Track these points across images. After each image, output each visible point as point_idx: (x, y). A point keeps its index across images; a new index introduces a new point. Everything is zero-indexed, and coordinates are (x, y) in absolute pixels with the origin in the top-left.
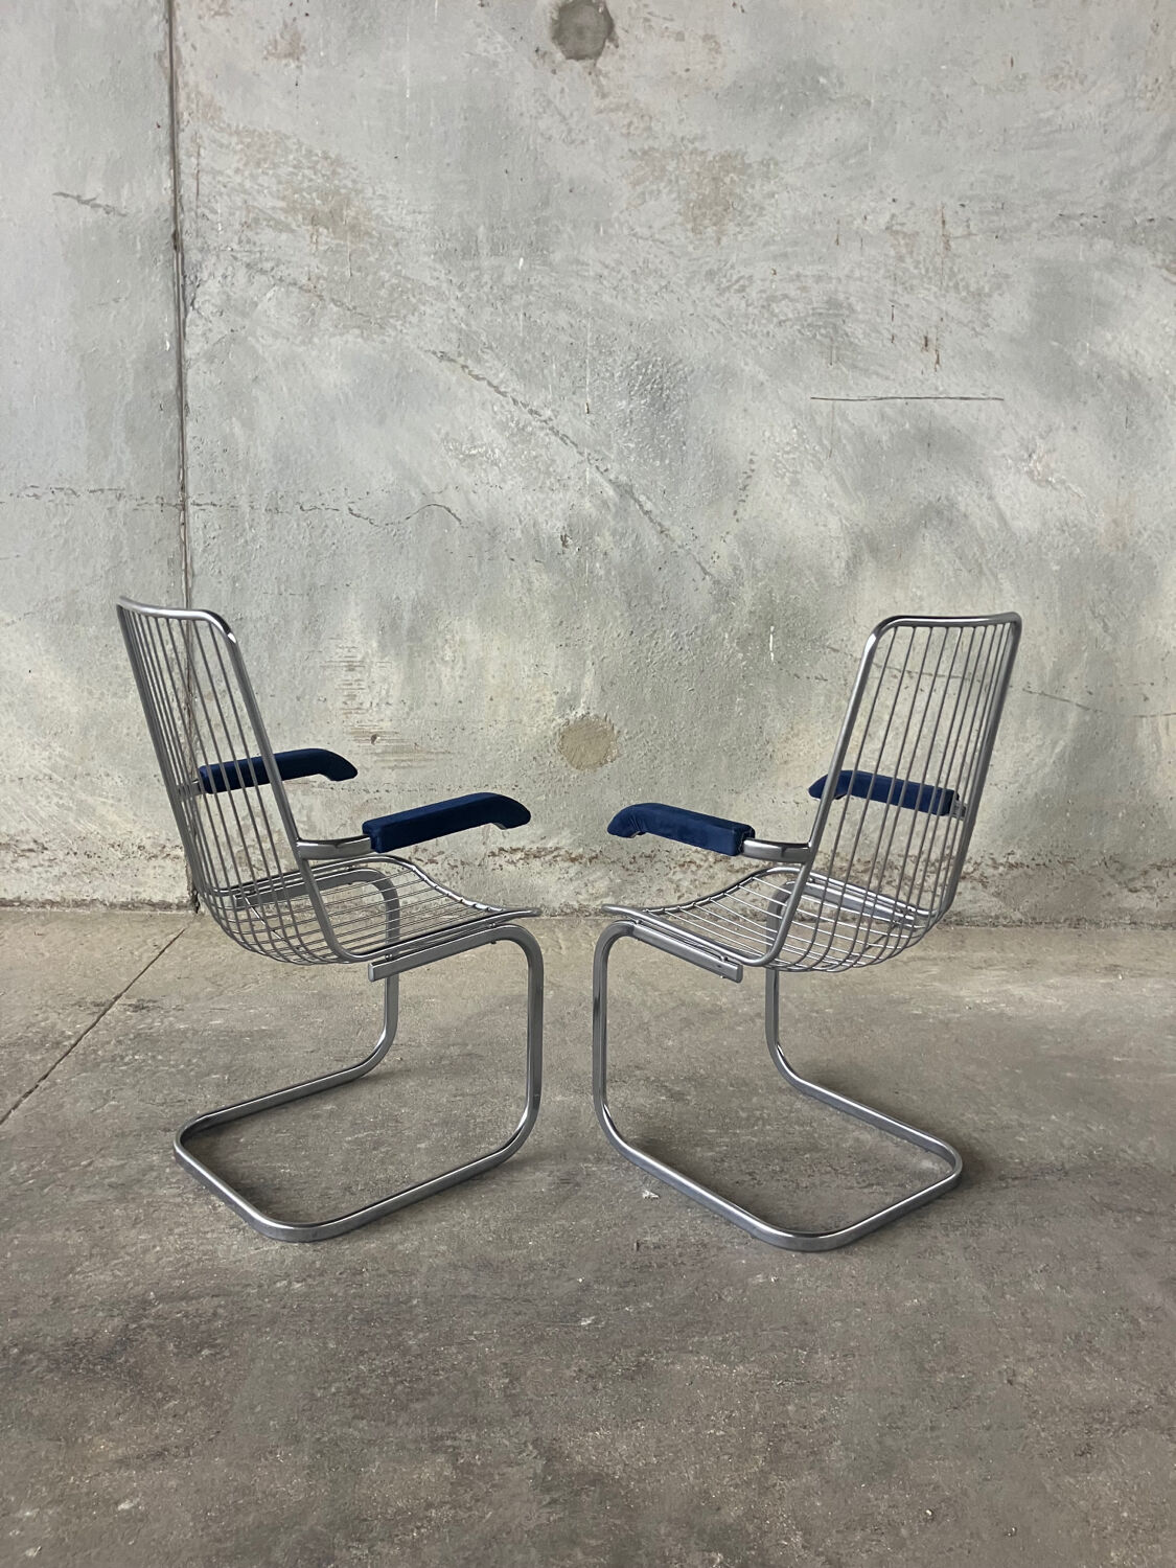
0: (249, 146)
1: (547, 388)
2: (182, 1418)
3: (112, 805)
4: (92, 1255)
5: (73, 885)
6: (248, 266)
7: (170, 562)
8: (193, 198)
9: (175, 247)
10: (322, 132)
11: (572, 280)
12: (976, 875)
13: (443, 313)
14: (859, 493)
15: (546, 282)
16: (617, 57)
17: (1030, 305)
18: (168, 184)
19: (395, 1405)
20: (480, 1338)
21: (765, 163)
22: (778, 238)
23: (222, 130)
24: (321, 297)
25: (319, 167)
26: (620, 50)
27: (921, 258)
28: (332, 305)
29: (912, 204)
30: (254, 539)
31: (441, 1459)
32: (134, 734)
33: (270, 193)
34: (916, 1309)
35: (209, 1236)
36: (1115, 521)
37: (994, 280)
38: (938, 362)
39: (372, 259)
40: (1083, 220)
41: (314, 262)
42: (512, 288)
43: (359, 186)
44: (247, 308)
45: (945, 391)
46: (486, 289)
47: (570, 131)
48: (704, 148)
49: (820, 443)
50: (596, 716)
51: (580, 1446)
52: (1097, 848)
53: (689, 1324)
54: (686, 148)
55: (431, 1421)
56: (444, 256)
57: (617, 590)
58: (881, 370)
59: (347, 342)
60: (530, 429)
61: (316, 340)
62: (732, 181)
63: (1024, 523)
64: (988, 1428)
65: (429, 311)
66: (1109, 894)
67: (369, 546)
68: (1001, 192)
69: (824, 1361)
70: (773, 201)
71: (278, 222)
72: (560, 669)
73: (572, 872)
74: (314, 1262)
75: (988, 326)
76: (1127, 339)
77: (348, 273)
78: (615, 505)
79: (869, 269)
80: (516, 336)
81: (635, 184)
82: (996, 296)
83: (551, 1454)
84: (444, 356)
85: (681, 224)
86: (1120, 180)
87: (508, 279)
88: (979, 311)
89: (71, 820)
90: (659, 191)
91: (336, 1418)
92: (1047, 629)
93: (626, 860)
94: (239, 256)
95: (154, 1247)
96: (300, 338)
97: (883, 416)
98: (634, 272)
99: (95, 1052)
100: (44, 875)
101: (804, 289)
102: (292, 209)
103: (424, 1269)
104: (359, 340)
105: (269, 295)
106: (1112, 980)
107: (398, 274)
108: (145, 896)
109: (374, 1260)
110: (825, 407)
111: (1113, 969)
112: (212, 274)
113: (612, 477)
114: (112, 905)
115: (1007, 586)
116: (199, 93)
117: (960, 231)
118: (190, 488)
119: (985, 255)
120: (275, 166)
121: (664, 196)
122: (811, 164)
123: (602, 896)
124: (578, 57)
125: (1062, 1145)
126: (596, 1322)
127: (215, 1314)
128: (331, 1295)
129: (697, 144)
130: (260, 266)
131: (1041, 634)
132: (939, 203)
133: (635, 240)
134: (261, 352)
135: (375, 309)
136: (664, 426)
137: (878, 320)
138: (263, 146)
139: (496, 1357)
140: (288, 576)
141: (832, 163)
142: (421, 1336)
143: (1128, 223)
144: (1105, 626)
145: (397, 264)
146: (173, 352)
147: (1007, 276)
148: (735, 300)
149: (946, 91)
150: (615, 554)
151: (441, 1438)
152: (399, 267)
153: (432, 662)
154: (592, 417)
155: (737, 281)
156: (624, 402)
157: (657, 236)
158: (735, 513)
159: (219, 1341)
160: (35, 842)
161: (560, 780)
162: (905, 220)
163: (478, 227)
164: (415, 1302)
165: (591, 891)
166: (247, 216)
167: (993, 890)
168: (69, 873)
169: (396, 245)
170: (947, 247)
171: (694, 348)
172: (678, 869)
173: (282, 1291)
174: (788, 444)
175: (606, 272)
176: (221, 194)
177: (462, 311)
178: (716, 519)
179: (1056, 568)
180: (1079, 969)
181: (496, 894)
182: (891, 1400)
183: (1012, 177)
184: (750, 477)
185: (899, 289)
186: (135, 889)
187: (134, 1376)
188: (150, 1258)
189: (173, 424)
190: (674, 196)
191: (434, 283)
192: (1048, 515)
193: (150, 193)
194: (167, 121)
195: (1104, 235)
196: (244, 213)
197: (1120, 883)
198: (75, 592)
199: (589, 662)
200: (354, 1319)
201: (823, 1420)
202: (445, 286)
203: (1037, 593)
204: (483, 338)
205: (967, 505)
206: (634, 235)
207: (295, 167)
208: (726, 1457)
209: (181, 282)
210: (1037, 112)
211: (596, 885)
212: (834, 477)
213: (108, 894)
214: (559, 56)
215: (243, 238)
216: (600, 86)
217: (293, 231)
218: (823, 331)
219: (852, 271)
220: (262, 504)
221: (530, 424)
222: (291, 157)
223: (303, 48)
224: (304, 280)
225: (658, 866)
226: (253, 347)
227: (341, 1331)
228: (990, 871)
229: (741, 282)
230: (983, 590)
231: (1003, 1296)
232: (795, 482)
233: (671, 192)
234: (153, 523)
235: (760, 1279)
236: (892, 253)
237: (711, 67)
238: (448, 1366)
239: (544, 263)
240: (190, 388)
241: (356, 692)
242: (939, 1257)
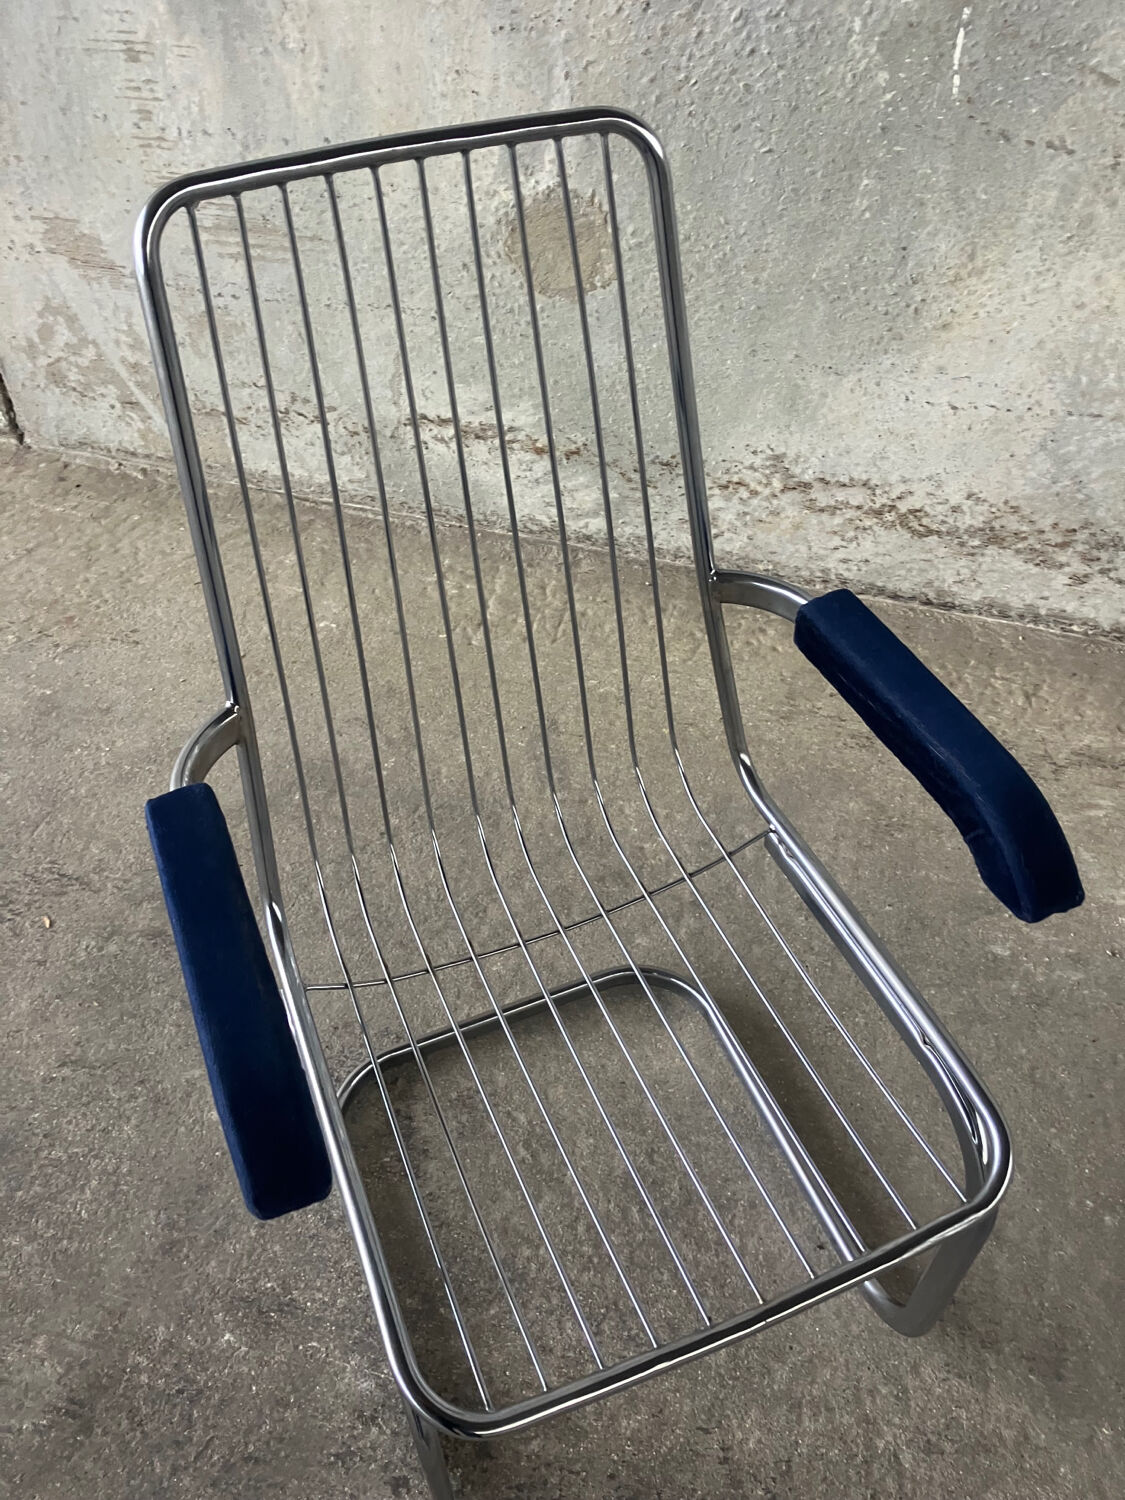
72: (503, 79)
123: (587, 515)
153: (266, 51)
161: (511, 311)
199: (559, 73)
211: (579, 495)
241: (150, 105)
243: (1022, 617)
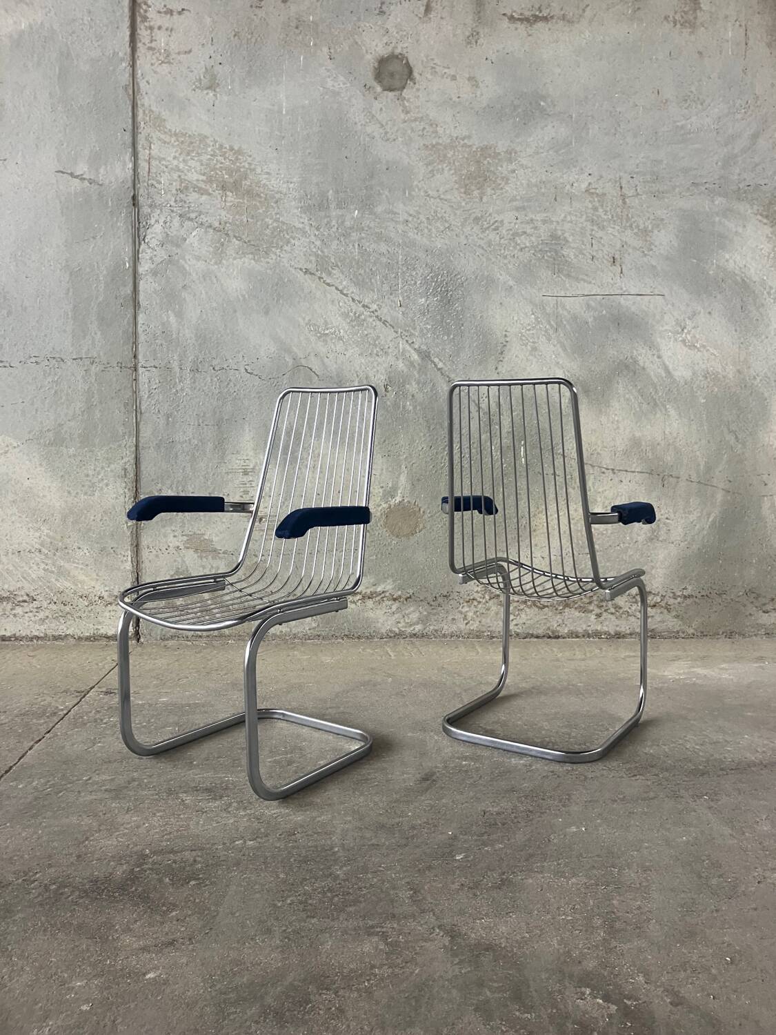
0: (182, 142)
1: (373, 291)
2: (183, 921)
3: (82, 569)
4: (100, 830)
5: (53, 625)
6: (180, 216)
7: (126, 405)
8: (146, 175)
9: (134, 205)
10: (230, 135)
11: (389, 224)
12: (663, 604)
13: (306, 244)
14: (576, 355)
15: (372, 225)
16: (414, 90)
17: (677, 237)
18: (130, 165)
19: (335, 909)
20: (387, 869)
21: (509, 152)
22: (518, 198)
23: (165, 133)
24: (227, 235)
25: (227, 155)
26: (417, 86)
27: (608, 209)
28: (235, 240)
29: (601, 177)
30: (182, 390)
31: (375, 939)
32: (98, 520)
33: (196, 171)
34: (688, 842)
35: (182, 816)
36: (739, 371)
37: (654, 222)
38: (622, 273)
39: (261, 211)
40: (707, 186)
41: (223, 213)
42: (351, 228)
43: (253, 167)
44: (179, 242)
45: (627, 290)
46: (334, 229)
47: (386, 133)
48: (470, 144)
49: (549, 323)
50: (409, 502)
51: (472, 928)
52: (741, 583)
53: (531, 856)
54: (459, 143)
55: (364, 917)
56: (307, 209)
57: (421, 419)
58: (586, 278)
59: (244, 263)
60: (363, 317)
61: (224, 262)
62: (488, 163)
63: (681, 373)
64: (756, 909)
65: (296, 243)
66: (750, 615)
67: (258, 393)
68: (655, 169)
69: (631, 875)
70: (514, 175)
71: (200, 189)
72: (384, 471)
73: (394, 608)
74: (260, 829)
75: (652, 250)
76: (739, 258)
77: (245, 220)
78: (419, 365)
79: (576, 215)
80: (353, 258)
81: (427, 165)
82: (656, 232)
83: (453, 934)
84: (307, 272)
85: (457, 189)
86: (728, 161)
87: (348, 224)
88: (646, 241)
89: (53, 580)
90: (443, 169)
91: (294, 918)
92: (700, 440)
93: (430, 599)
94: (175, 209)
95: (144, 824)
96: (213, 261)
97: (588, 306)
98: (428, 218)
99: (82, 717)
100: (33, 619)
101: (536, 228)
102: (210, 181)
103: (338, 831)
104: (253, 261)
105: (193, 234)
106: (762, 664)
107: (277, 220)
108: (102, 631)
109: (302, 826)
110: (552, 301)
111: (761, 659)
112: (157, 221)
113: (416, 347)
114: (80, 638)
115: (672, 412)
116: (151, 111)
117: (631, 193)
118: (140, 357)
119: (648, 207)
120: (199, 154)
121: (446, 172)
122: (538, 153)
123: (414, 624)
124: (390, 89)
125: (758, 752)
126: (466, 857)
127: (195, 861)
128: (276, 848)
129: (466, 141)
130: (188, 215)
131: (696, 443)
132: (618, 176)
133: (428, 199)
134: (188, 268)
135: (262, 243)
136: (450, 314)
137: (584, 247)
138: (192, 143)
139: (401, 879)
140: (204, 413)
141: (551, 153)
142: (345, 869)
143: (734, 188)
144: (736, 437)
145: (276, 214)
146: (131, 269)
147: (662, 220)
148: (492, 236)
149: (618, 110)
150: (420, 397)
151: (372, 927)
152: (278, 216)
153: (300, 469)
154: (403, 309)
155: (493, 224)
156: (423, 300)
157: (442, 196)
158: (496, 368)
159: (201, 876)
160: (28, 595)
162: (596, 186)
163: (328, 191)
164: (336, 849)
165: (407, 621)
166: (181, 185)
167: (674, 613)
168: (50, 616)
169: (276, 202)
170: (624, 203)
171: (467, 265)
172: (465, 604)
173: (240, 846)
174: (529, 325)
175: (410, 219)
176: (164, 172)
177: (318, 243)
178: (484, 372)
179: (703, 401)
180: (738, 659)
181: (343, 624)
182: (683, 895)
183: (662, 161)
184: (505, 346)
185: (595, 228)
186: (96, 627)
187: (144, 898)
188: (142, 830)
189: (130, 315)
190: (452, 172)
191: (301, 226)
192: (696, 368)
193: (119, 171)
194: (130, 127)
195: (720, 195)
196: (178, 183)
197: (756, 607)
198: (60, 425)
199: (403, 467)
200: (295, 860)
201: (639, 908)
202: (307, 228)
203: (692, 417)
204: (333, 261)
205: (644, 362)
206: (428, 196)
207: (212, 155)
208: (577, 932)
209: (137, 225)
210: (675, 122)
211: (411, 616)
212: (558, 345)
213: (77, 631)
214: (379, 89)
215: (178, 199)
216: (404, 107)
217: (210, 194)
218: (549, 254)
219: (565, 217)
220: (188, 366)
221: (363, 313)
222: (209, 149)
223: (218, 84)
224: (216, 224)
225: (452, 602)
226: (183, 266)
227: (287, 868)
228: (671, 601)
229: (496, 224)
230: (658, 416)
231: (744, 833)
232: (534, 349)
233: (450, 169)
234: (115, 379)
235: (574, 829)
236: (590, 206)
237: (474, 95)
238: (368, 885)
239: (371, 213)
240: (141, 292)
241: (248, 489)
242: (693, 813)
243: (584, 636)
